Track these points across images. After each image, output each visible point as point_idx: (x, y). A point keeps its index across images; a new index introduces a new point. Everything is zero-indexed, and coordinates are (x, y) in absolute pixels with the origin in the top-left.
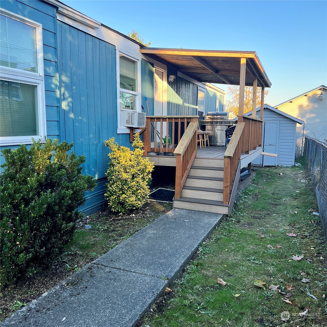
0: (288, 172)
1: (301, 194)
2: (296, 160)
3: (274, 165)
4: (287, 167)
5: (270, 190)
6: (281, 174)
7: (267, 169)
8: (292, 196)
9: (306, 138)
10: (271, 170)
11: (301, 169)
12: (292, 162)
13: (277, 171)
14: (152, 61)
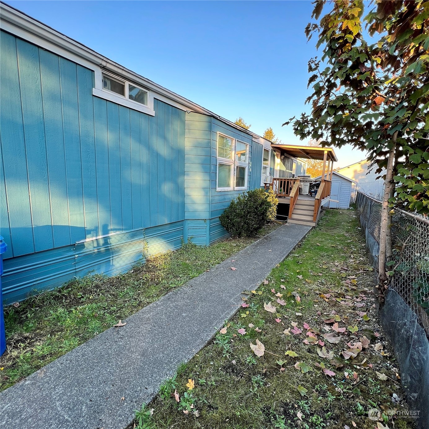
0: (345, 212)
1: (352, 221)
2: (350, 206)
3: (336, 208)
4: (344, 209)
5: (335, 219)
6: (341, 212)
7: (332, 209)
8: (347, 222)
9: (357, 192)
10: (334, 210)
11: (353, 210)
12: (348, 206)
13: (338, 211)
14: (275, 149)
